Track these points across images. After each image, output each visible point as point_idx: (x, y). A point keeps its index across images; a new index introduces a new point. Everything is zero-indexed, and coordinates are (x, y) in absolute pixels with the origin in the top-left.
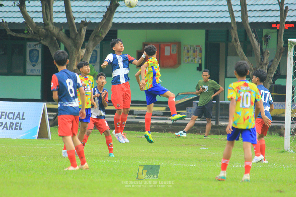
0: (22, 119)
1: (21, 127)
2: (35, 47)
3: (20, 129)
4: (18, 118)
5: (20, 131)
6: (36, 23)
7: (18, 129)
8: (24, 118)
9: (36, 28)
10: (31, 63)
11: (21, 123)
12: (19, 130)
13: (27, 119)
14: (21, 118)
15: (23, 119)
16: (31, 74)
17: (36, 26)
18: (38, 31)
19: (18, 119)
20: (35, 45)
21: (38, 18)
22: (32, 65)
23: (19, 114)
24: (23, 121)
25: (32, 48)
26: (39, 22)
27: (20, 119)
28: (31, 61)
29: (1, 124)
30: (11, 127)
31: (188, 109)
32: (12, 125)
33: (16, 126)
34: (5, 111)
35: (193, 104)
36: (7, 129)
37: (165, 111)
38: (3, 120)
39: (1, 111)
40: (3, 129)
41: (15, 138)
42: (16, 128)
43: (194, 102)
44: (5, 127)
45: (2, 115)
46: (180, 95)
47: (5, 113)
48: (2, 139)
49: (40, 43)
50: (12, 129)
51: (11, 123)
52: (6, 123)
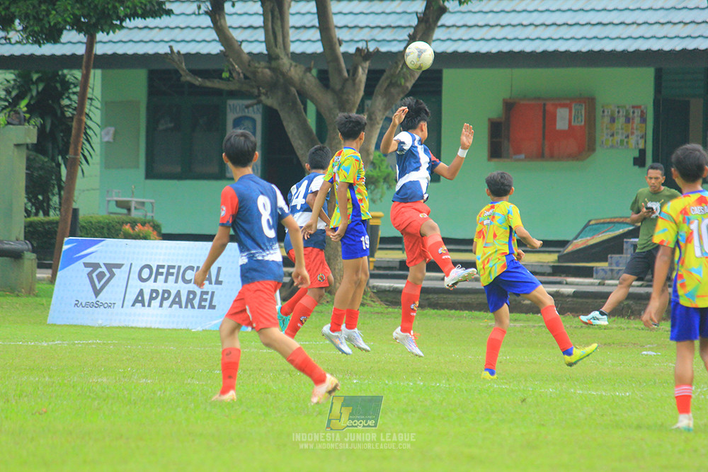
0: (216, 284)
1: (214, 301)
2: (246, 110)
3: (212, 307)
5: (210, 310)
6: (250, 54)
7: (207, 307)
8: (220, 279)
9: (249, 65)
11: (213, 293)
12: (209, 308)
13: (229, 282)
14: (213, 279)
15: (218, 282)
17: (249, 62)
18: (254, 73)
20: (247, 107)
21: (254, 44)
25: (240, 115)
26: (256, 51)
27: (211, 283)
29: (166, 295)
30: (190, 301)
31: (611, 258)
32: (191, 296)
33: (202, 300)
34: (177, 264)
35: (625, 247)
36: (181, 307)
37: (556, 264)
38: (172, 286)
39: (166, 264)
40: (171, 306)
41: (200, 329)
42: (203, 303)
43: (627, 242)
44: (176, 303)
45: (169, 274)
46: (593, 225)
47: (176, 268)
48: (169, 329)
49: (259, 102)
50: (193, 307)
51: (190, 292)
52: (179, 292)
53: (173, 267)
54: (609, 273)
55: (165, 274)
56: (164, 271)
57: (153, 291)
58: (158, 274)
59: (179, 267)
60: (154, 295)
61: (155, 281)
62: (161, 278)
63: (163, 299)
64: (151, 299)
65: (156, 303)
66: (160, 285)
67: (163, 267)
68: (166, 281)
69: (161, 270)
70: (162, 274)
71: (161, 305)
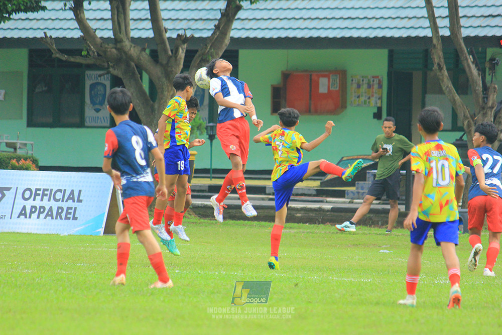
0: (77, 202)
1: (76, 214)
2: (99, 78)
3: (75, 218)
4: (71, 199)
5: (74, 221)
6: (101, 38)
8: (80, 199)
9: (101, 46)
10: (93, 106)
11: (75, 208)
12: (72, 219)
13: (87, 201)
14: (76, 199)
15: (79, 201)
16: (93, 124)
17: (101, 43)
18: (105, 52)
19: (71, 201)
20: (100, 76)
21: (105, 31)
22: (95, 110)
23: (72, 192)
24: (79, 205)
25: (95, 81)
26: (106, 36)
27: (74, 201)
28: (93, 102)
29: (42, 210)
30: (59, 214)
31: (358, 183)
32: (60, 211)
33: (68, 213)
34: (50, 188)
35: (368, 176)
36: (52, 218)
37: (319, 188)
38: (46, 203)
39: (42, 188)
40: (45, 218)
41: (66, 234)
42: (68, 216)
43: (369, 173)
44: (49, 216)
45: (44, 195)
46: (345, 160)
47: (49, 190)
48: (44, 234)
49: (108, 73)
50: (61, 218)
51: (59, 208)
52: (51, 208)
53: (47, 190)
54: (356, 194)
55: (41, 195)
56: (41, 192)
57: (32, 207)
58: (36, 194)
59: (51, 190)
60: (33, 210)
61: (34, 200)
62: (38, 198)
63: (40, 213)
64: (31, 212)
65: (34, 216)
66: (38, 203)
67: (39, 190)
68: (42, 200)
69: (38, 192)
70: (39, 195)
71: (38, 217)
